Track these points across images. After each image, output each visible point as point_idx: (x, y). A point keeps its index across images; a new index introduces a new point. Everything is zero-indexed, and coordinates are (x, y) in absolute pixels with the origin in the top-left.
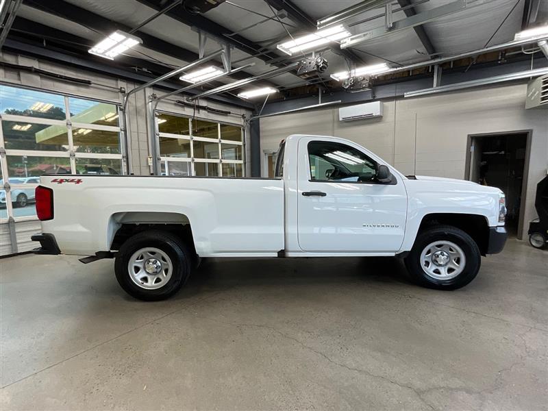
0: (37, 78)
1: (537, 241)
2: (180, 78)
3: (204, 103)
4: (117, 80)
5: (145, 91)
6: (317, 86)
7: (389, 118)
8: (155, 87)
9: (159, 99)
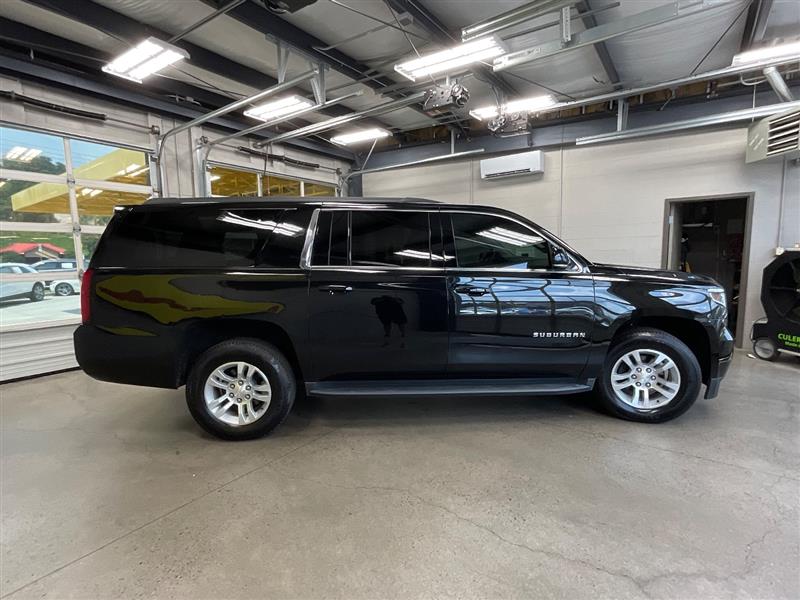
0: (19, 109)
1: (765, 350)
2: (245, 113)
3: (279, 151)
4: (147, 114)
5: (190, 131)
6: (449, 128)
7: (553, 174)
8: (207, 125)
9: (212, 144)
